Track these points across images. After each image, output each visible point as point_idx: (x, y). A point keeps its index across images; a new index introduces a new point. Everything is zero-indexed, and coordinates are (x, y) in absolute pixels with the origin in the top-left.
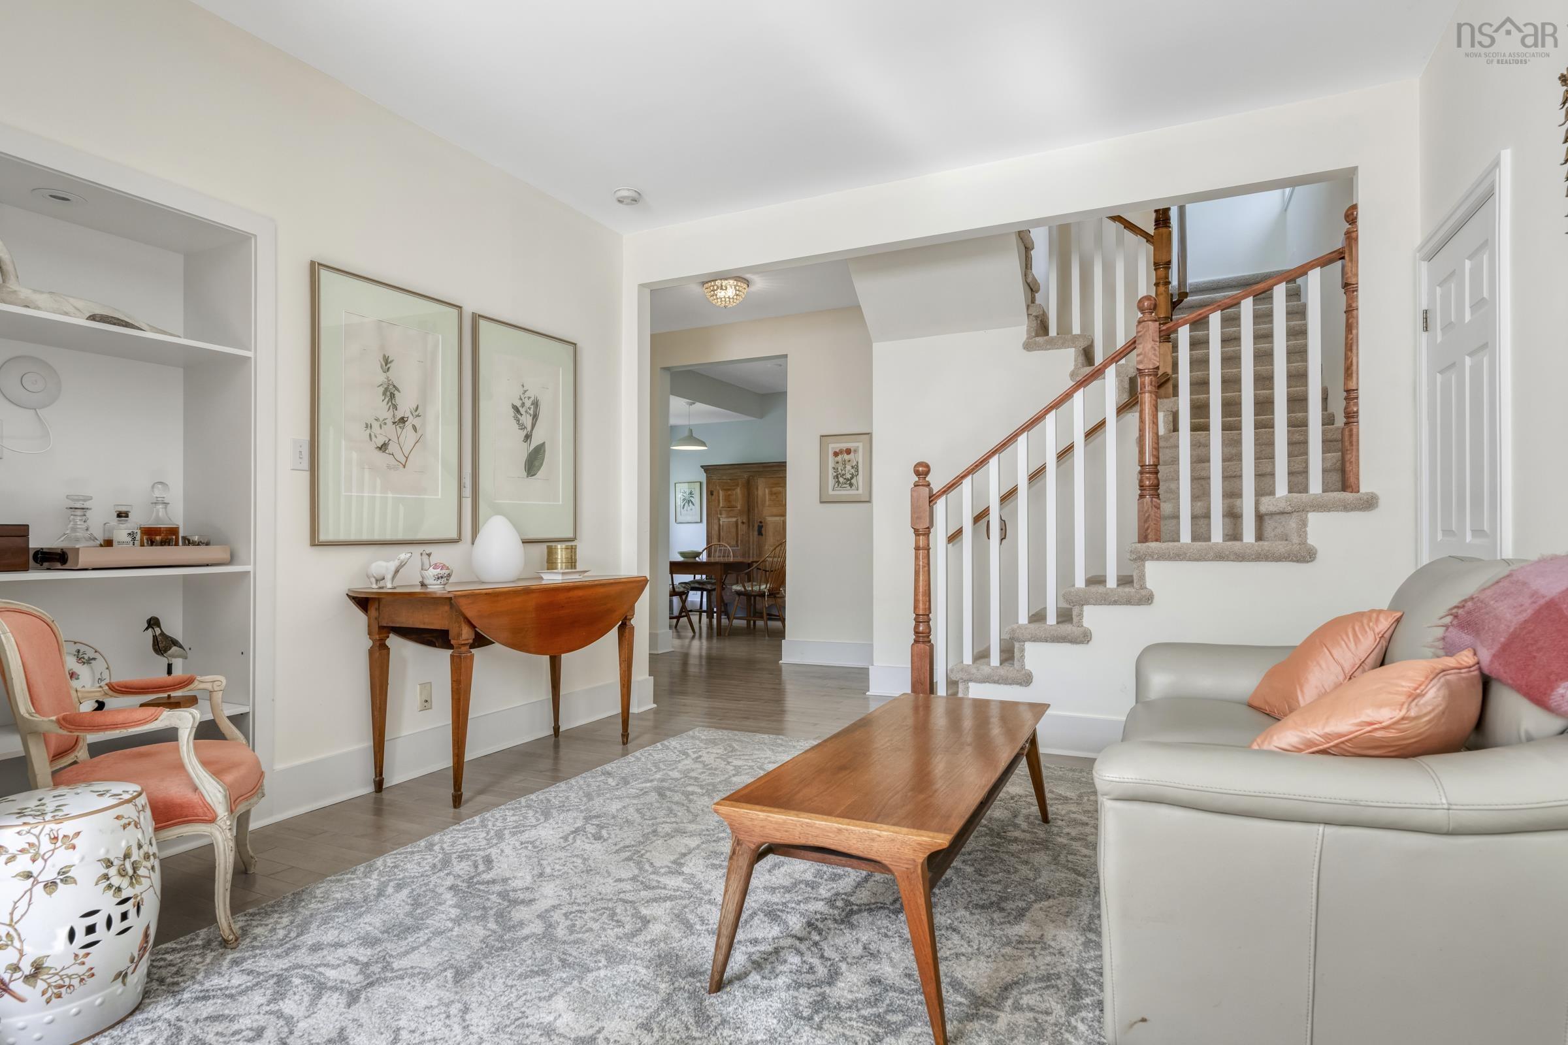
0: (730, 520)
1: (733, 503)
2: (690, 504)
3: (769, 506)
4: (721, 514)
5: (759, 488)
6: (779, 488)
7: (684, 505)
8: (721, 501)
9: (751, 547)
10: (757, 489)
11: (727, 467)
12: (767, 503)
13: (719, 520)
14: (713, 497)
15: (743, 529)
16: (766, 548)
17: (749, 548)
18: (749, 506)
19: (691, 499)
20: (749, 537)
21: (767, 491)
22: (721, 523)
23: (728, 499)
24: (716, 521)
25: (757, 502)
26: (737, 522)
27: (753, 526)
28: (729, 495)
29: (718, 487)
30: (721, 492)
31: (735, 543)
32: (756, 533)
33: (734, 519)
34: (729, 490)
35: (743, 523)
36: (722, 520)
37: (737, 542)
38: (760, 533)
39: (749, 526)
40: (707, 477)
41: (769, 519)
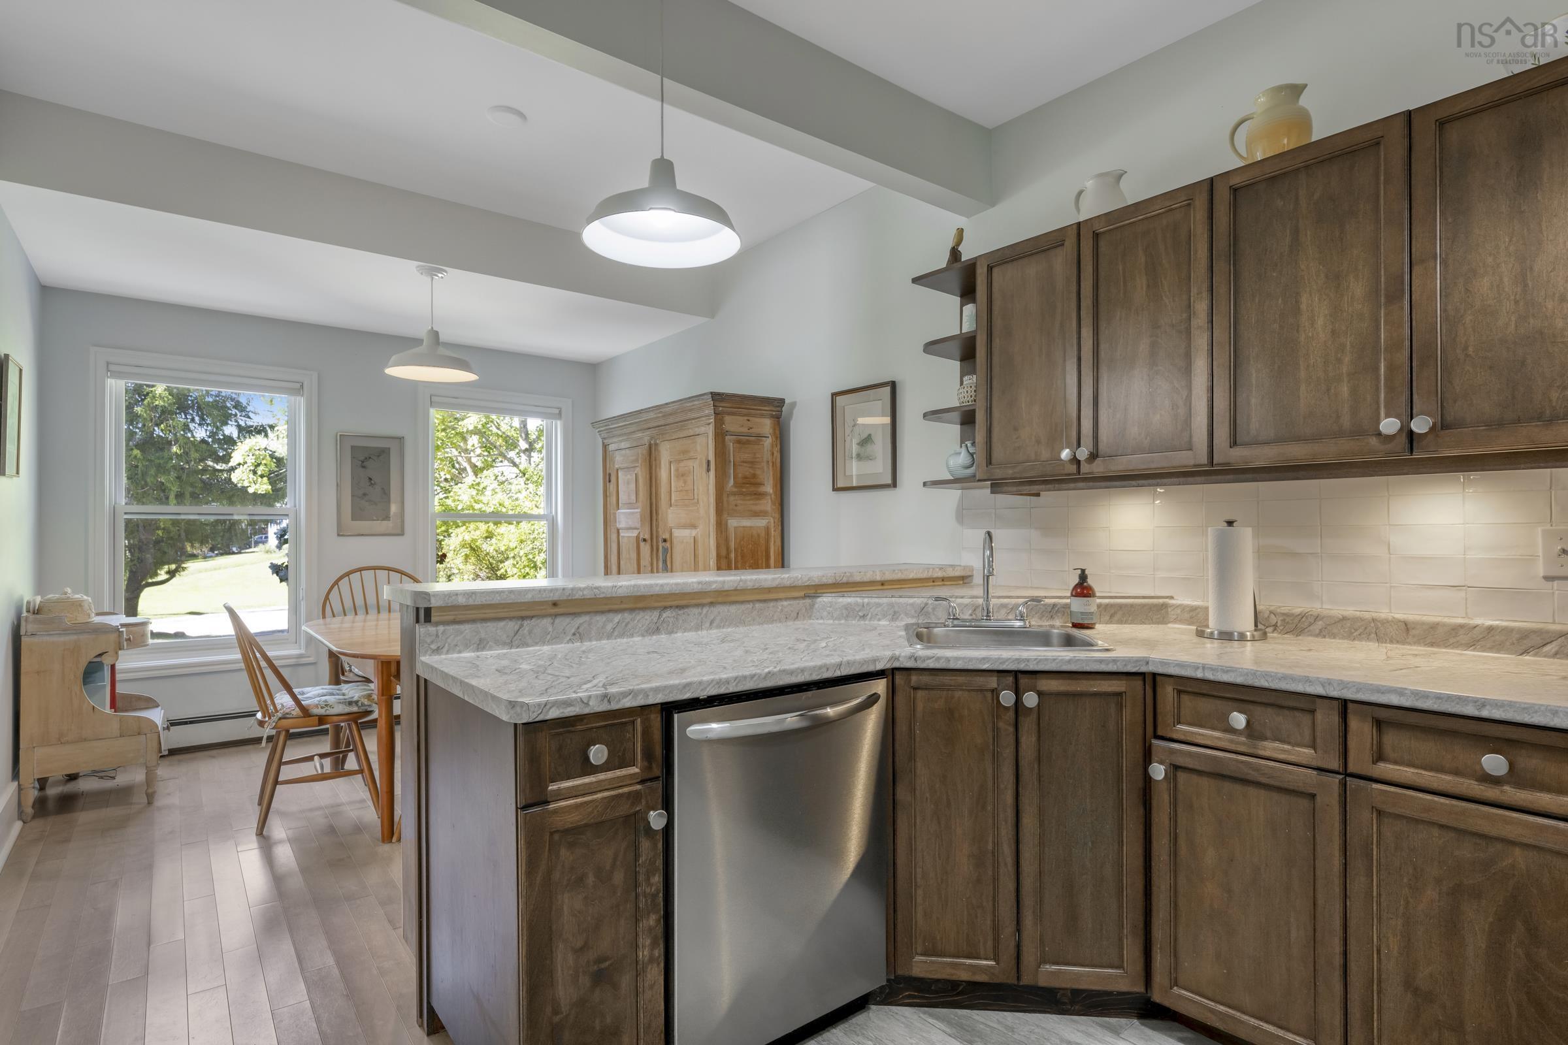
0: (630, 533)
1: (634, 499)
3: (676, 503)
4: (620, 522)
5: (663, 464)
6: (689, 463)
8: (620, 496)
10: (661, 466)
11: (620, 422)
12: (673, 497)
13: (618, 533)
15: (645, 553)
18: (651, 505)
21: (673, 469)
22: (620, 539)
24: (615, 537)
27: (657, 549)
28: (628, 482)
29: (616, 466)
30: (619, 475)
33: (635, 533)
34: (628, 470)
35: (645, 541)
36: (621, 534)
38: (665, 566)
39: (652, 548)
41: (677, 533)
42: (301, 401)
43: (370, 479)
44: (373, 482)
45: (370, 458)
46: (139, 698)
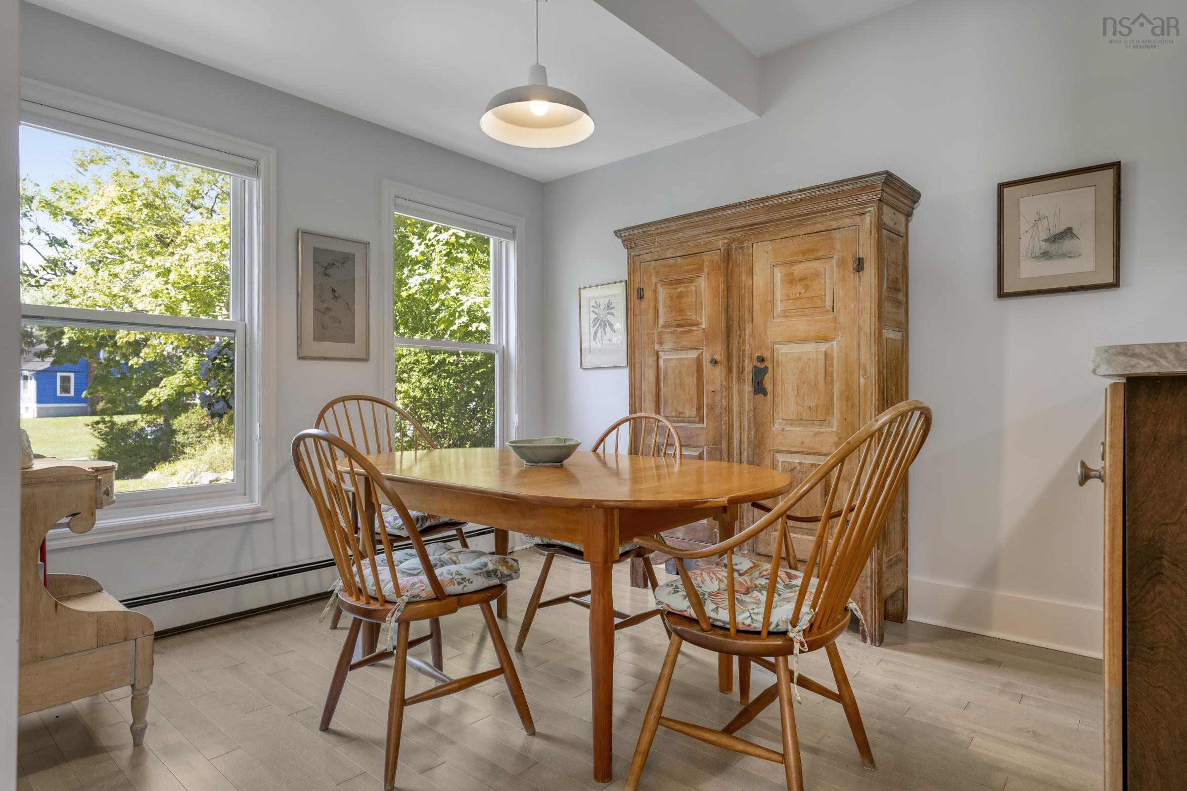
0: (683, 355)
1: (691, 314)
2: (608, 329)
3: (786, 314)
4: (661, 343)
5: (757, 269)
6: (815, 265)
7: (596, 333)
8: (661, 313)
9: (736, 425)
10: (751, 272)
11: (674, 225)
12: (779, 307)
13: (657, 355)
14: (644, 303)
15: (714, 376)
16: (777, 426)
17: (730, 426)
18: (729, 319)
19: (610, 318)
20: (730, 397)
21: (778, 274)
22: (662, 363)
23: (677, 304)
24: (651, 361)
25: (751, 310)
26: (699, 361)
27: (741, 371)
28: (680, 296)
29: (654, 280)
30: (660, 289)
31: (694, 413)
32: (748, 388)
33: (693, 354)
34: (679, 282)
35: (715, 362)
36: (663, 356)
37: (700, 408)
38: (759, 388)
39: (730, 370)
40: (629, 255)
41: (783, 350)
42: (255, 186)
43: (334, 291)
44: (336, 295)
45: (333, 264)
46: (73, 580)
